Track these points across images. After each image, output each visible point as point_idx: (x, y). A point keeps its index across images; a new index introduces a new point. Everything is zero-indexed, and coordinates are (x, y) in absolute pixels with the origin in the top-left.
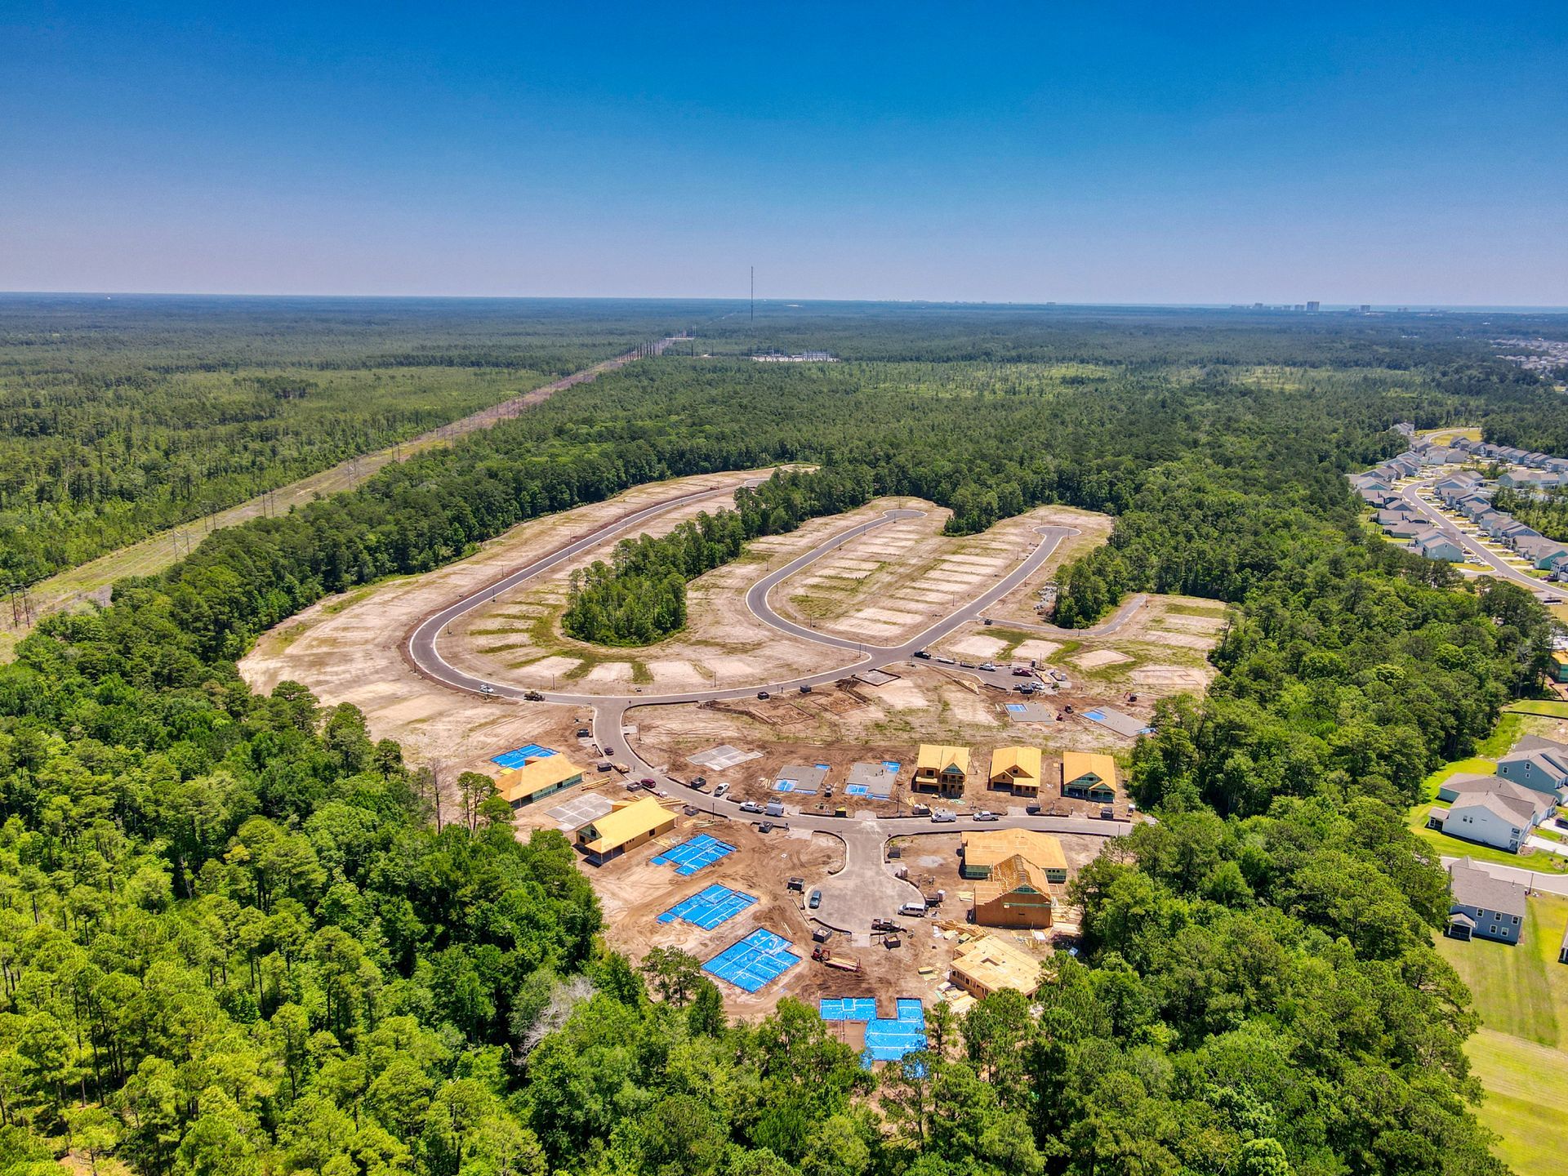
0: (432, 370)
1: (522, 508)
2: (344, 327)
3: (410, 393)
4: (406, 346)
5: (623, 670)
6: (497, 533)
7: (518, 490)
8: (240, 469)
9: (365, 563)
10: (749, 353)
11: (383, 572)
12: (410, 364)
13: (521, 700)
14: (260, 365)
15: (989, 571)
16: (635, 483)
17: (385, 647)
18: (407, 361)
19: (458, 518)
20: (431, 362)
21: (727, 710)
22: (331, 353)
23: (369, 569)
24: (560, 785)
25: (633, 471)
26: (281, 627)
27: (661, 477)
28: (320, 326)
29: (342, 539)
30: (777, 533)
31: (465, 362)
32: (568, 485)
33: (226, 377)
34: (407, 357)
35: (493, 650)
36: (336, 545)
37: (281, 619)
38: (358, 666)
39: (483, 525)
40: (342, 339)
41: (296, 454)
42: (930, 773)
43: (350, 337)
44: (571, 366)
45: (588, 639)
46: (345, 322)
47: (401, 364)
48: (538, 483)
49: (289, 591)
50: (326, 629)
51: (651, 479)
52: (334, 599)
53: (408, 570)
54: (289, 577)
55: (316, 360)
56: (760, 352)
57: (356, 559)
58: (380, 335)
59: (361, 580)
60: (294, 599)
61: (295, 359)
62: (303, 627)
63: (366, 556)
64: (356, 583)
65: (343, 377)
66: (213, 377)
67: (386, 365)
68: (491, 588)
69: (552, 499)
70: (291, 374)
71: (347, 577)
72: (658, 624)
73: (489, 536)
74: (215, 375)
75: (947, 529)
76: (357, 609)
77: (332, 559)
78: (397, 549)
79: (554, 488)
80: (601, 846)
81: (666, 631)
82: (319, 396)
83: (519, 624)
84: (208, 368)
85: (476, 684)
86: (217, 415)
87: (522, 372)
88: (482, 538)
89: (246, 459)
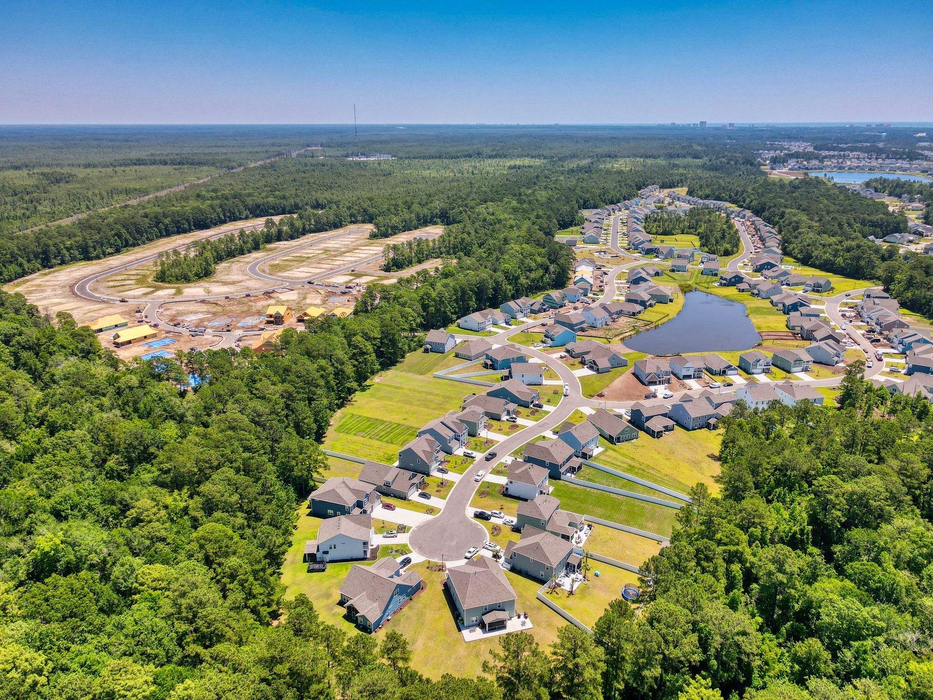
0: (153, 167)
1: (160, 231)
2: (110, 144)
3: (132, 180)
4: (143, 154)
5: (173, 291)
6: (144, 243)
7: (158, 223)
8: (15, 218)
9: (64, 255)
10: (347, 156)
11: (74, 259)
12: (140, 164)
13: (118, 302)
14: (48, 166)
15: (374, 252)
16: (230, 221)
17: (64, 287)
18: (139, 162)
19: (119, 235)
20: (154, 163)
21: (209, 302)
22: (93, 158)
23: (67, 258)
24: (116, 326)
25: (228, 214)
26: (16, 282)
27: (247, 218)
28: (95, 143)
29: (50, 242)
30: (287, 240)
31: (173, 163)
32: (187, 220)
33: (24, 172)
34: (138, 160)
35: (114, 287)
36: (48, 246)
37: (16, 278)
38: (49, 293)
39: (135, 239)
40: (106, 150)
41: (49, 210)
42: (271, 316)
43: (110, 150)
44: (234, 164)
45: (162, 282)
46: (111, 140)
47: (135, 164)
48: (169, 219)
49: (21, 265)
50: (37, 282)
51: (241, 219)
52: (47, 271)
53: (89, 259)
54: (20, 259)
55: (82, 162)
56: (353, 155)
57: (59, 253)
58: (130, 148)
59: (63, 262)
60: (24, 269)
61: (70, 162)
62: (28, 281)
63: (64, 251)
64: (60, 264)
65: (94, 172)
66: (17, 173)
67: (126, 165)
68: (125, 266)
69: (178, 228)
70: (65, 170)
71: (54, 261)
72: (197, 275)
73: (138, 245)
74: (20, 172)
75: (371, 236)
76: (56, 274)
77: (45, 252)
78: (82, 248)
79: (179, 222)
80: (120, 340)
81: (200, 278)
82: (78, 182)
83: (132, 277)
84: (16, 168)
85: (99, 298)
86: (10, 192)
87: (205, 168)
88: (134, 245)
89: (19, 213)
